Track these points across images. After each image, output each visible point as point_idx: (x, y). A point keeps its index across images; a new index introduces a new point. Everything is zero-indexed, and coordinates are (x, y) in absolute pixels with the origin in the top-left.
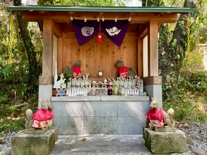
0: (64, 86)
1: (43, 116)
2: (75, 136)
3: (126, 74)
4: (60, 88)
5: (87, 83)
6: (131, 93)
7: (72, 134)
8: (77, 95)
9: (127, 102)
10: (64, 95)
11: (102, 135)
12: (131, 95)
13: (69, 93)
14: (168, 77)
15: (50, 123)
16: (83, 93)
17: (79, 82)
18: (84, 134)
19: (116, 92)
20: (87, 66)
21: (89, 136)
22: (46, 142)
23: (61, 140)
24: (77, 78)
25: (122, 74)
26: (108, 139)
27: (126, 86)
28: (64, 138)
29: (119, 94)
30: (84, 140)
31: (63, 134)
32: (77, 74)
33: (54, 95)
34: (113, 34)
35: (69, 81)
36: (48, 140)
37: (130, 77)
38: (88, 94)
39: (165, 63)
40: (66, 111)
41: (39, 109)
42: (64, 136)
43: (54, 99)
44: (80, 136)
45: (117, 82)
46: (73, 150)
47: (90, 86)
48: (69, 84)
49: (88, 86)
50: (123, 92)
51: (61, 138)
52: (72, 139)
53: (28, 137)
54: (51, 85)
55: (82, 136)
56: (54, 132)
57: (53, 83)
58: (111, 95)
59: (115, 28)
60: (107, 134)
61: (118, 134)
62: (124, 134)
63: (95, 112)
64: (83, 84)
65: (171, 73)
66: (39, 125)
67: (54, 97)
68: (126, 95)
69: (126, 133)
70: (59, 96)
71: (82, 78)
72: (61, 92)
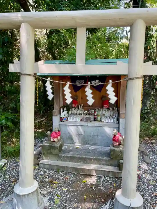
0: (67, 115)
1: (55, 135)
2: (73, 145)
3: (108, 106)
4: (64, 117)
5: (81, 112)
6: (108, 121)
7: (71, 144)
8: (74, 121)
9: (104, 128)
10: (66, 121)
11: (88, 145)
12: (108, 122)
13: (69, 119)
14: (148, 102)
15: (59, 138)
16: (77, 120)
17: (76, 111)
18: (78, 144)
19: (99, 120)
20: (82, 98)
21: (81, 146)
22: (57, 148)
23: (65, 147)
24: (75, 108)
25: (105, 106)
26: (91, 148)
27: (106, 115)
28: (67, 146)
29: (101, 121)
30: (77, 148)
31: (66, 143)
32: (75, 105)
33: (61, 121)
34: (96, 85)
35: (70, 111)
36: (58, 147)
37: (110, 108)
38: (81, 120)
39: (147, 91)
40: (68, 130)
41: (53, 131)
42: (67, 144)
43: (61, 123)
44: (76, 145)
45: (100, 112)
46: (71, 153)
47: (83, 114)
48: (70, 113)
49: (82, 114)
50: (103, 120)
51: (65, 146)
52: (71, 146)
53: (49, 145)
54: (59, 115)
55: (77, 145)
56: (61, 143)
57: (60, 114)
58: (96, 121)
59: (97, 81)
60: (92, 145)
61: (98, 146)
62: (102, 146)
63: (84, 132)
64: (78, 112)
65: (151, 100)
66: (54, 140)
67: (61, 122)
68: (105, 121)
69: (103, 145)
70: (64, 121)
71: (78, 107)
72: (65, 119)
